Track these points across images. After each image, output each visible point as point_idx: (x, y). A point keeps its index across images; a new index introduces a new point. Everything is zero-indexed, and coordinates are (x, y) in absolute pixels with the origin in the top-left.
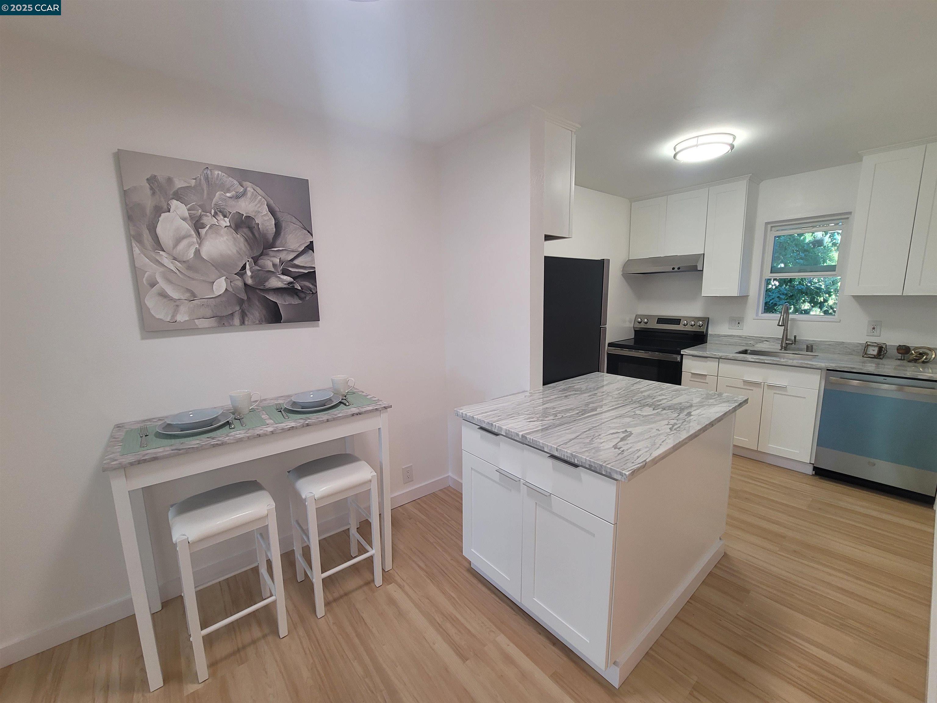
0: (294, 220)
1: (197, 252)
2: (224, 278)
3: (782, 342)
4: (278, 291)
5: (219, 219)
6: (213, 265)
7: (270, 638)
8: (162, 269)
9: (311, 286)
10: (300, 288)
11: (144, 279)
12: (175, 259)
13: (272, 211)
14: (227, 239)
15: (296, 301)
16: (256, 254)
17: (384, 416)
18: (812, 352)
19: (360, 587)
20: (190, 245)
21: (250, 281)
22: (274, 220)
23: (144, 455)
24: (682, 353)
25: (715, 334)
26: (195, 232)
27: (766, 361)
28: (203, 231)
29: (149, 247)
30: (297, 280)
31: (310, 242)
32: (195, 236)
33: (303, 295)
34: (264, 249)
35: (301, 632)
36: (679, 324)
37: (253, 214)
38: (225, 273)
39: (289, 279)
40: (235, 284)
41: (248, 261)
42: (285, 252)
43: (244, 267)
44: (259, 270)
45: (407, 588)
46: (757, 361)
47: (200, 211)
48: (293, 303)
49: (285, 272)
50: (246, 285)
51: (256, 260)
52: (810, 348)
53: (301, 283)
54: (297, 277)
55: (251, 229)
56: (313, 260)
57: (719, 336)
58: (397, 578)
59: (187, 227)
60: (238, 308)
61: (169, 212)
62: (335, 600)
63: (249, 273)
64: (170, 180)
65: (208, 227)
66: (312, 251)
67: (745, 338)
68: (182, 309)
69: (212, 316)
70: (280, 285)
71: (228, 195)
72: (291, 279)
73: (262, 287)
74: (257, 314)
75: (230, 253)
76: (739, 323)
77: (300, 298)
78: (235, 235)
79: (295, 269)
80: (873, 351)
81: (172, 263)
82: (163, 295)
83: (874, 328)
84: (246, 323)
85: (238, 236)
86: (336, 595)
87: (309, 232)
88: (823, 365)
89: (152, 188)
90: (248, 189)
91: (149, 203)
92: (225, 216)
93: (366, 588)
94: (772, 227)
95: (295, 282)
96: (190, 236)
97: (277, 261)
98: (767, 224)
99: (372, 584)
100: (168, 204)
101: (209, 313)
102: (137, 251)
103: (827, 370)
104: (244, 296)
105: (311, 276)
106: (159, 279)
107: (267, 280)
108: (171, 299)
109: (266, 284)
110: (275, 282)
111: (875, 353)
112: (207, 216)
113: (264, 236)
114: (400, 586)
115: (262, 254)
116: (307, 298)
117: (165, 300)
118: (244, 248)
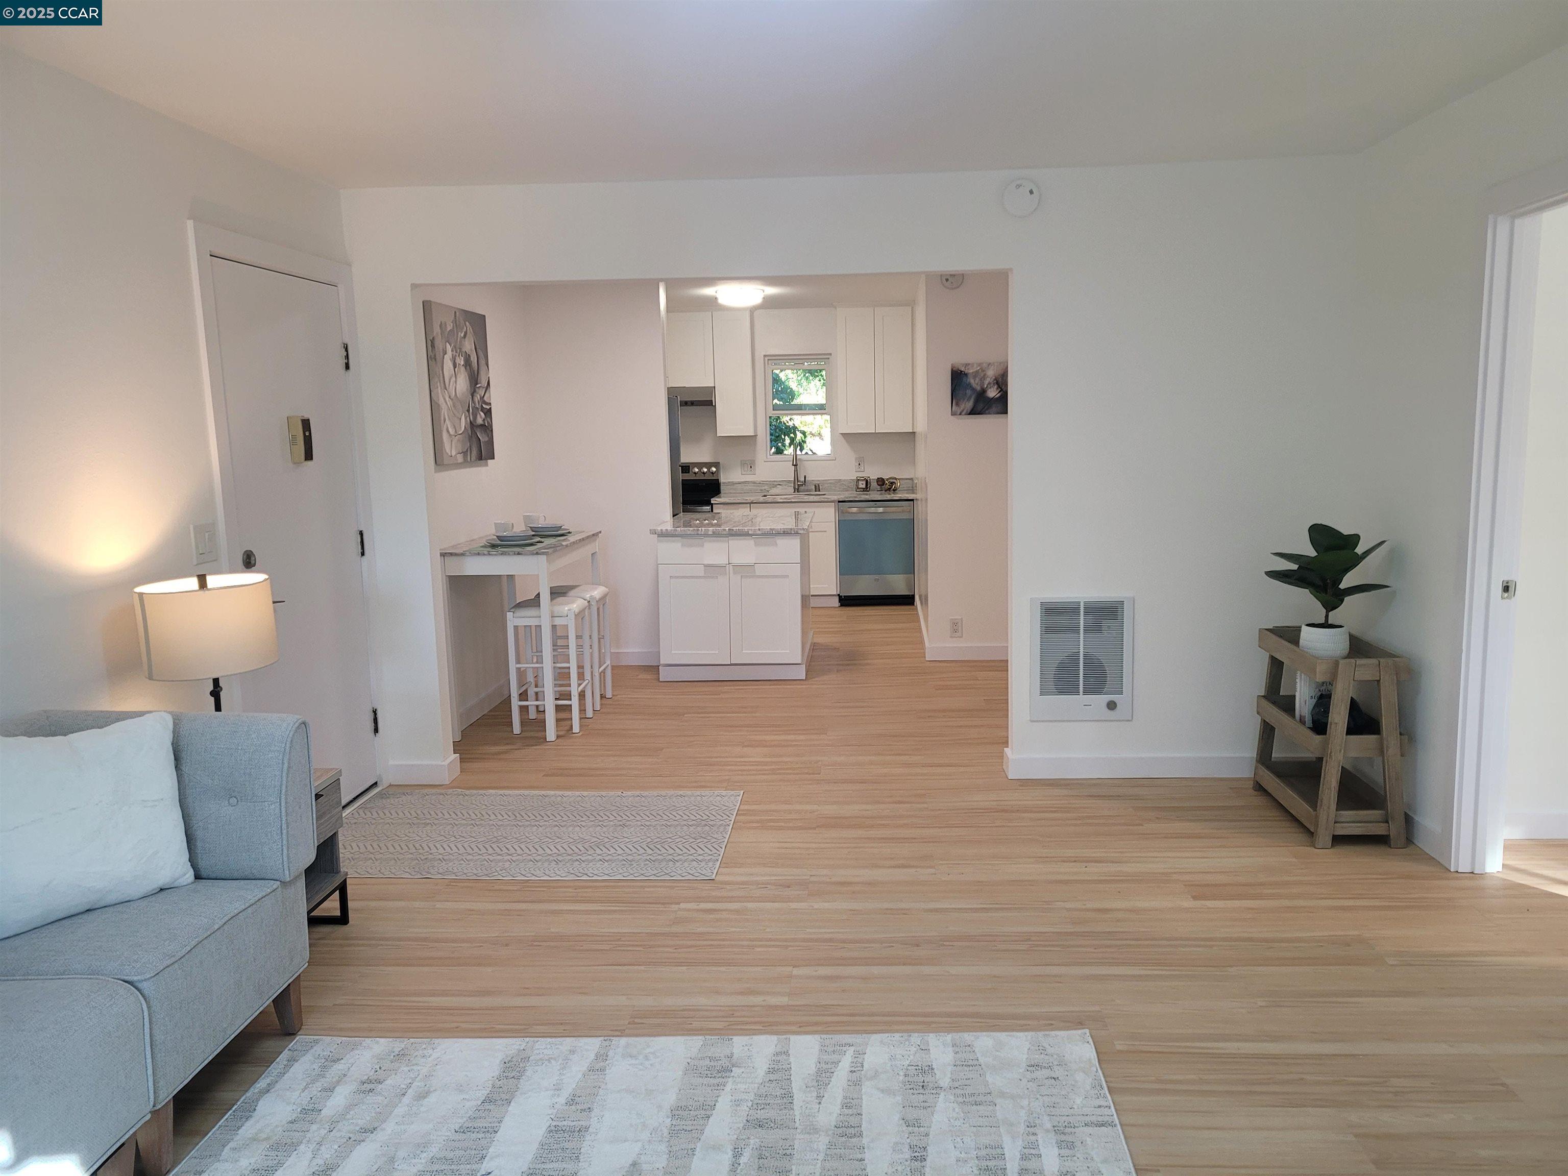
3: (794, 483)
18: (819, 491)
24: (712, 502)
25: (729, 482)
27: (793, 500)
36: (689, 473)
46: (785, 500)
52: (817, 488)
57: (733, 484)
67: (760, 483)
76: (751, 467)
80: (862, 485)
83: (859, 464)
88: (836, 498)
94: (768, 360)
98: (765, 356)
103: (839, 502)
111: (864, 486)
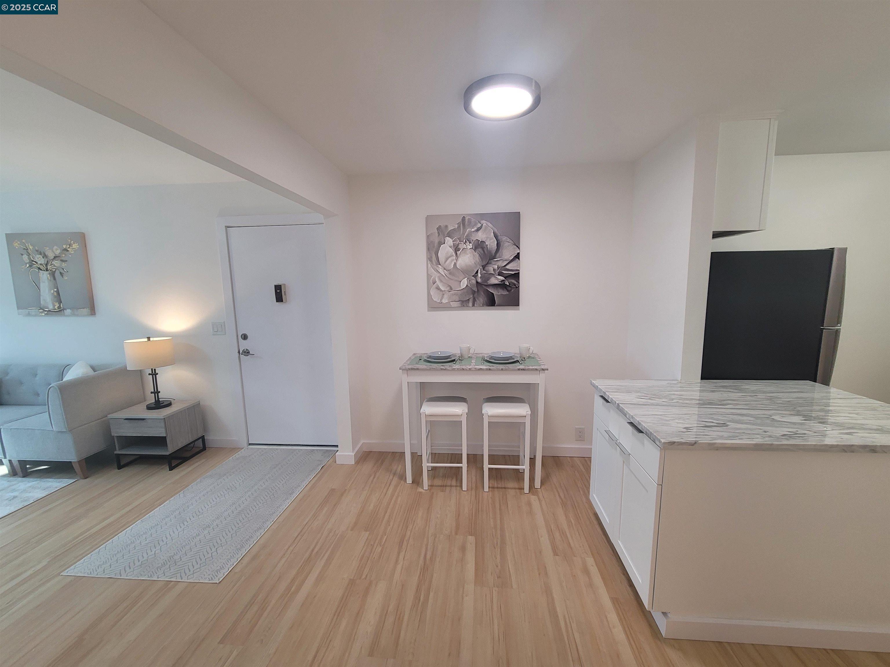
0: (509, 240)
1: (455, 264)
2: (467, 278)
4: (495, 286)
5: (467, 245)
6: (462, 272)
7: (458, 488)
8: (439, 275)
9: (515, 282)
10: (508, 284)
11: (431, 280)
12: (445, 269)
13: (496, 236)
14: (470, 256)
15: (505, 293)
16: (484, 263)
17: (542, 375)
19: (515, 488)
20: (452, 260)
21: (479, 280)
22: (496, 241)
23: (415, 367)
26: (455, 254)
28: (458, 253)
29: (434, 264)
30: (507, 279)
31: (518, 253)
32: (455, 255)
33: (509, 289)
34: (489, 260)
35: (473, 492)
37: (485, 239)
38: (467, 276)
39: (502, 278)
40: (472, 282)
41: (480, 268)
42: (501, 261)
43: (477, 272)
44: (485, 273)
45: (543, 503)
47: (458, 241)
48: (503, 294)
49: (500, 274)
50: (477, 282)
51: (484, 267)
53: (509, 280)
54: (507, 277)
55: (483, 248)
56: (519, 265)
58: (541, 495)
59: (451, 251)
60: (472, 296)
61: (444, 244)
62: (497, 488)
63: (479, 275)
64: (446, 226)
65: (461, 250)
66: (518, 259)
68: (446, 296)
69: (459, 300)
70: (496, 282)
71: (473, 230)
72: (504, 278)
73: (486, 284)
74: (482, 300)
75: (471, 264)
77: (508, 291)
78: (474, 253)
79: (506, 272)
81: (443, 271)
82: (438, 288)
84: (475, 305)
85: (476, 253)
86: (499, 486)
87: (517, 246)
89: (438, 233)
90: (484, 225)
91: (436, 241)
92: (470, 243)
93: (518, 491)
95: (505, 280)
96: (453, 256)
97: (496, 267)
99: (523, 490)
100: (444, 240)
101: (457, 299)
102: (429, 265)
104: (475, 289)
105: (516, 276)
106: (437, 280)
107: (489, 279)
108: (441, 291)
109: (488, 282)
110: (494, 281)
112: (461, 244)
113: (490, 252)
114: (539, 499)
115: (487, 264)
116: (512, 291)
117: (439, 291)
118: (478, 261)
